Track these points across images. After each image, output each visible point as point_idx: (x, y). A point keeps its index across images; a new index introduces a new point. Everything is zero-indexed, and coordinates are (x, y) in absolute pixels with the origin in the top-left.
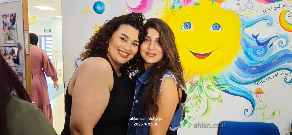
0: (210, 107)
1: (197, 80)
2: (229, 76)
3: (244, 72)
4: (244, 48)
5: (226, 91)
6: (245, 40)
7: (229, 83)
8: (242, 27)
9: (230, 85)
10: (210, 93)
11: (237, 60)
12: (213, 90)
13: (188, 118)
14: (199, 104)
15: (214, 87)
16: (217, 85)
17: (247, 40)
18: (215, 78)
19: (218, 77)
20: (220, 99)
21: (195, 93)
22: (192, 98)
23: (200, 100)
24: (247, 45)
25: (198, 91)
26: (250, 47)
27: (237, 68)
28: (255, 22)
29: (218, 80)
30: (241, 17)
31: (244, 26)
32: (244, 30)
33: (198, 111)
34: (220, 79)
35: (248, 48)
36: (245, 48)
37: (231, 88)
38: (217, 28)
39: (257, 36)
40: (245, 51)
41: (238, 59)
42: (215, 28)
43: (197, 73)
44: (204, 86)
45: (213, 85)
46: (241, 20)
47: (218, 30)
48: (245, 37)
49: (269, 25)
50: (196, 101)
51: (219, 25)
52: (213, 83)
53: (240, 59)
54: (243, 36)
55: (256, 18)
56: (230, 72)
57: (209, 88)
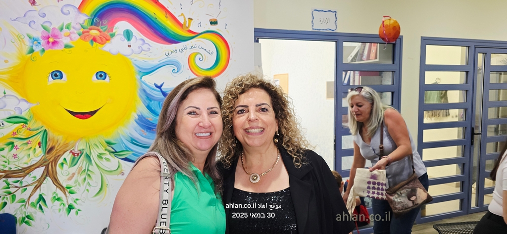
0: (105, 182)
1: (81, 148)
2: (130, 139)
3: (150, 132)
4: (145, 101)
5: (126, 159)
6: (144, 91)
7: (129, 149)
8: (139, 74)
9: (132, 151)
10: (104, 164)
11: (137, 117)
12: (107, 160)
13: (75, 202)
14: (88, 180)
15: (108, 156)
16: (113, 152)
17: (148, 90)
18: (109, 143)
19: (113, 142)
20: (119, 170)
21: (80, 166)
22: (76, 174)
23: (89, 175)
24: (149, 98)
25: (85, 162)
26: (154, 100)
27: (139, 128)
28: (156, 68)
29: (113, 146)
30: (134, 62)
31: (141, 74)
32: (141, 78)
33: (88, 190)
34: (115, 144)
35: (151, 101)
36: (147, 101)
37: (133, 154)
38: (103, 77)
39: (162, 86)
40: (147, 105)
41: (139, 116)
42: (99, 78)
43: (81, 139)
44: (94, 156)
45: (108, 153)
46: (136, 65)
47: (104, 79)
48: (145, 87)
49: (176, 71)
50: (83, 177)
51: (105, 74)
52: (106, 150)
53: (142, 115)
54: (141, 86)
55: (156, 63)
56: (130, 133)
57: (102, 158)
